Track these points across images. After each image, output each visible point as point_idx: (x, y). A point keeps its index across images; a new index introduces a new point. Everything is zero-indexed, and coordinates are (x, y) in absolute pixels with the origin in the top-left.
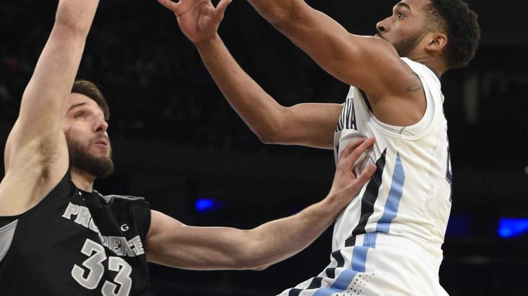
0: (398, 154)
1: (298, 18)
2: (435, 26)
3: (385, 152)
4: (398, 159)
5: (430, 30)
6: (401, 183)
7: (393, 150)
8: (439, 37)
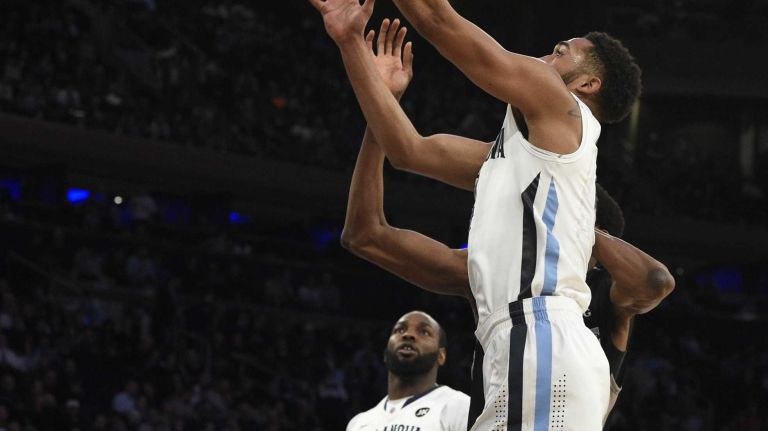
0: (552, 178)
1: (443, 20)
2: (591, 69)
3: (538, 176)
4: (552, 185)
5: (585, 73)
6: (554, 212)
7: (548, 174)
8: (594, 80)
